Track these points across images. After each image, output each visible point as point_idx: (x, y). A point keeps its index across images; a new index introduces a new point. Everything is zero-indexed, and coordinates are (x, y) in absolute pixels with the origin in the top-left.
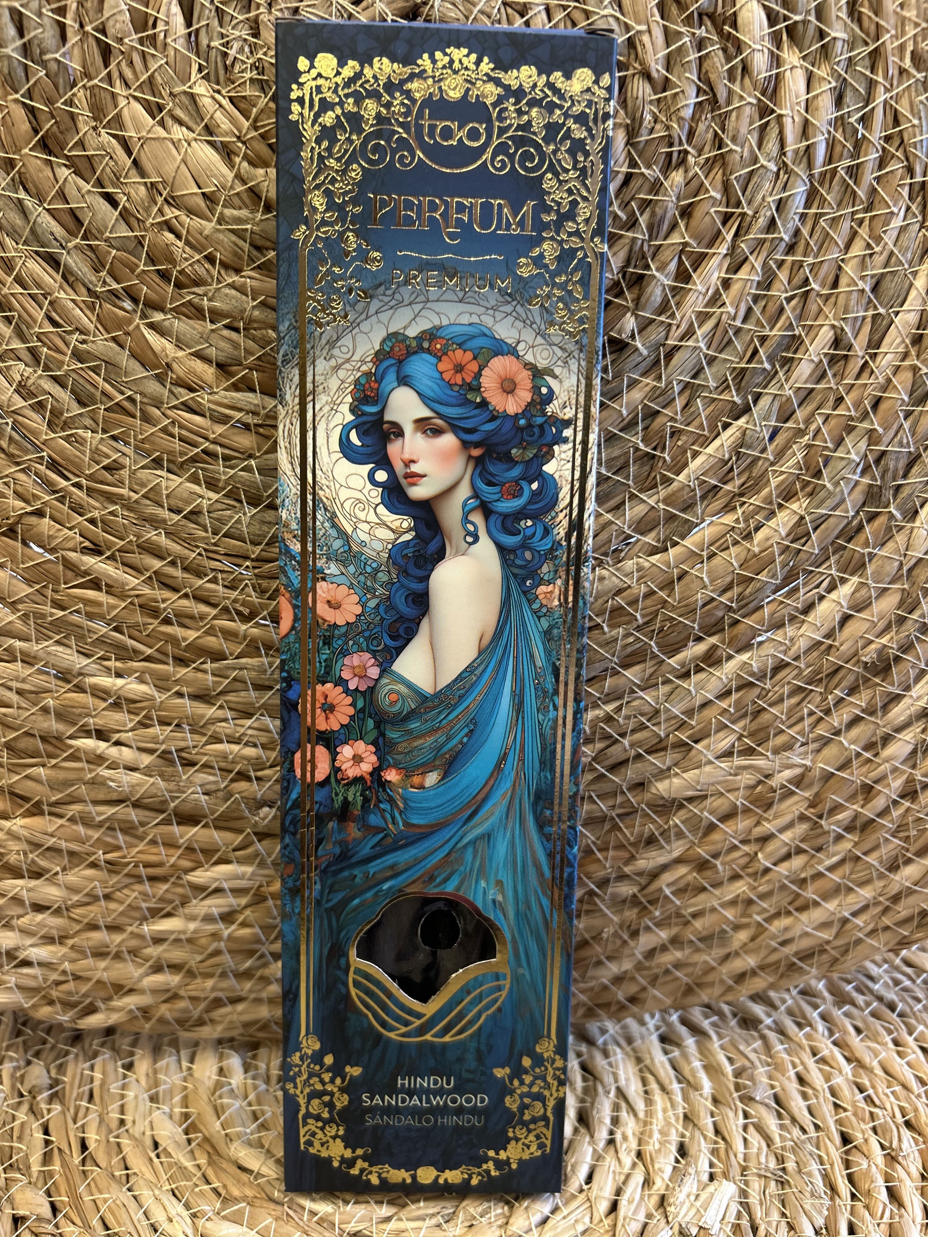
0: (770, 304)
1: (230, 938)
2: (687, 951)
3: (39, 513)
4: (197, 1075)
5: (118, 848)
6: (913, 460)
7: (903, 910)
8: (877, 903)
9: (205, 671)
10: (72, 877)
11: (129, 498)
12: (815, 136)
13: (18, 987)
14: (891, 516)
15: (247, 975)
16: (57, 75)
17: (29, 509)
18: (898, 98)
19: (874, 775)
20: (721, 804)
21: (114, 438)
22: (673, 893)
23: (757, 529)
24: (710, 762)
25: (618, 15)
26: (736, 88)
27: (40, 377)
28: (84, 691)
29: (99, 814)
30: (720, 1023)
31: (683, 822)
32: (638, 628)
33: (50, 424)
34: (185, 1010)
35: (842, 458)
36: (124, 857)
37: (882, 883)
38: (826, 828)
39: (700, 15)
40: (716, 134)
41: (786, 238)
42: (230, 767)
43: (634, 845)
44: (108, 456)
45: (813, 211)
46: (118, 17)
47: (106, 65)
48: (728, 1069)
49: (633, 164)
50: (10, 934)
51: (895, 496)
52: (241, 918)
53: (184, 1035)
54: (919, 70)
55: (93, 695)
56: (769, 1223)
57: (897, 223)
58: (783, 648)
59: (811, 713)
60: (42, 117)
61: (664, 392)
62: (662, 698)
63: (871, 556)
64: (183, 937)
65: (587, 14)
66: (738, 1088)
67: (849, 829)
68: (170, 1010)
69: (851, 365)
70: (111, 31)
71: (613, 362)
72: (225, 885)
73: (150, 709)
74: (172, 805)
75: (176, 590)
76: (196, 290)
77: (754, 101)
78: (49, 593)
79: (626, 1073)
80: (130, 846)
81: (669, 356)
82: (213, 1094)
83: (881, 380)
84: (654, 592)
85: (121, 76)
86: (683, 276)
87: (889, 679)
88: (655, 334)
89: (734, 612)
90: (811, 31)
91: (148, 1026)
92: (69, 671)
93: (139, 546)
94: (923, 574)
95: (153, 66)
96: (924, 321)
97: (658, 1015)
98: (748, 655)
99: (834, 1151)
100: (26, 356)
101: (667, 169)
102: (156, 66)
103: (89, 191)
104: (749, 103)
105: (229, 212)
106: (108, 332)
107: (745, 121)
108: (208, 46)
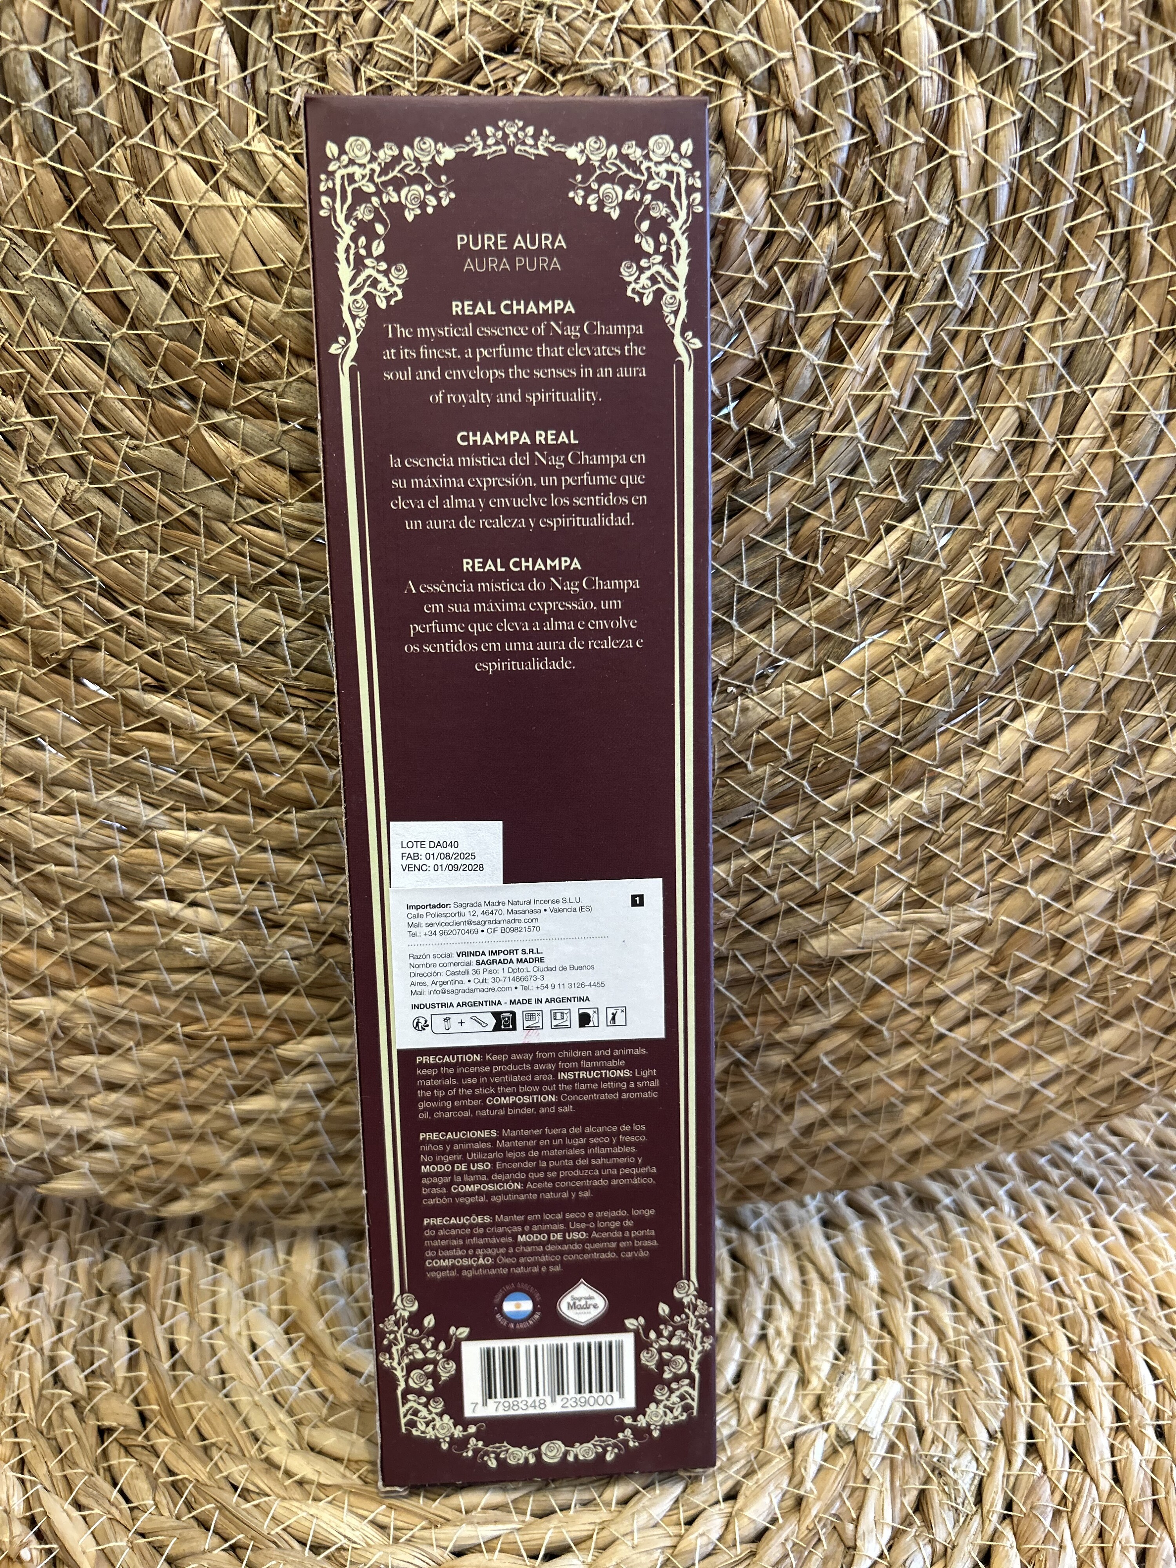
0: (942, 383)
1: (328, 1117)
2: (851, 1127)
3: (93, 646)
4: (296, 1268)
5: (198, 1020)
6: (1113, 565)
7: (1101, 1079)
8: (1070, 1072)
9: (289, 822)
10: (147, 1053)
11: (196, 628)
12: (995, 181)
13: (92, 1172)
14: (1087, 631)
16: (90, 132)
17: (82, 642)
18: (1097, 130)
19: (1065, 928)
20: (887, 963)
21: (176, 558)
22: (833, 1063)
23: (929, 647)
24: (873, 916)
25: (756, 40)
26: (900, 125)
27: (88, 490)
28: (152, 846)
29: (175, 983)
30: (891, 1204)
31: (843, 984)
32: (788, 766)
33: (100, 544)
34: (280, 1197)
35: (1028, 565)
36: (206, 1030)
37: (1076, 1050)
38: (1010, 988)
39: (856, 36)
40: (875, 181)
41: (961, 304)
42: (321, 928)
43: (787, 1009)
44: (169, 580)
45: (993, 271)
46: (159, 61)
47: (148, 119)
48: (898, 1255)
49: (776, 221)
50: (81, 1115)
51: (1091, 610)
52: (339, 1095)
53: (278, 1223)
54: (1123, 95)
55: (163, 850)
56: (937, 1426)
57: (1095, 282)
58: (958, 785)
59: (992, 859)
60: (75, 184)
61: (815, 491)
62: (816, 845)
63: (1063, 678)
64: (274, 1116)
65: (719, 40)
66: (909, 1276)
67: (1037, 989)
68: (263, 1197)
69: (1038, 455)
70: (151, 78)
71: (754, 457)
72: (321, 1059)
73: (229, 865)
74: (258, 972)
75: (253, 730)
76: (263, 384)
77: (921, 140)
78: (108, 736)
79: (781, 1261)
80: (211, 1017)
81: (821, 449)
82: (315, 1288)
83: (1075, 471)
84: (806, 724)
85: (166, 131)
86: (837, 353)
87: (1084, 819)
88: (804, 423)
89: (900, 745)
90: (991, 50)
91: (238, 1214)
92: (135, 824)
93: (209, 682)
94: (1124, 697)
95: (204, 119)
96: (1127, 400)
97: (819, 1196)
98: (917, 793)
99: (1015, 1346)
100: (70, 466)
101: (816, 224)
102: (207, 119)
103: (135, 271)
104: (916, 143)
105: (298, 291)
106: (164, 437)
107: (911, 164)
108: (267, 93)
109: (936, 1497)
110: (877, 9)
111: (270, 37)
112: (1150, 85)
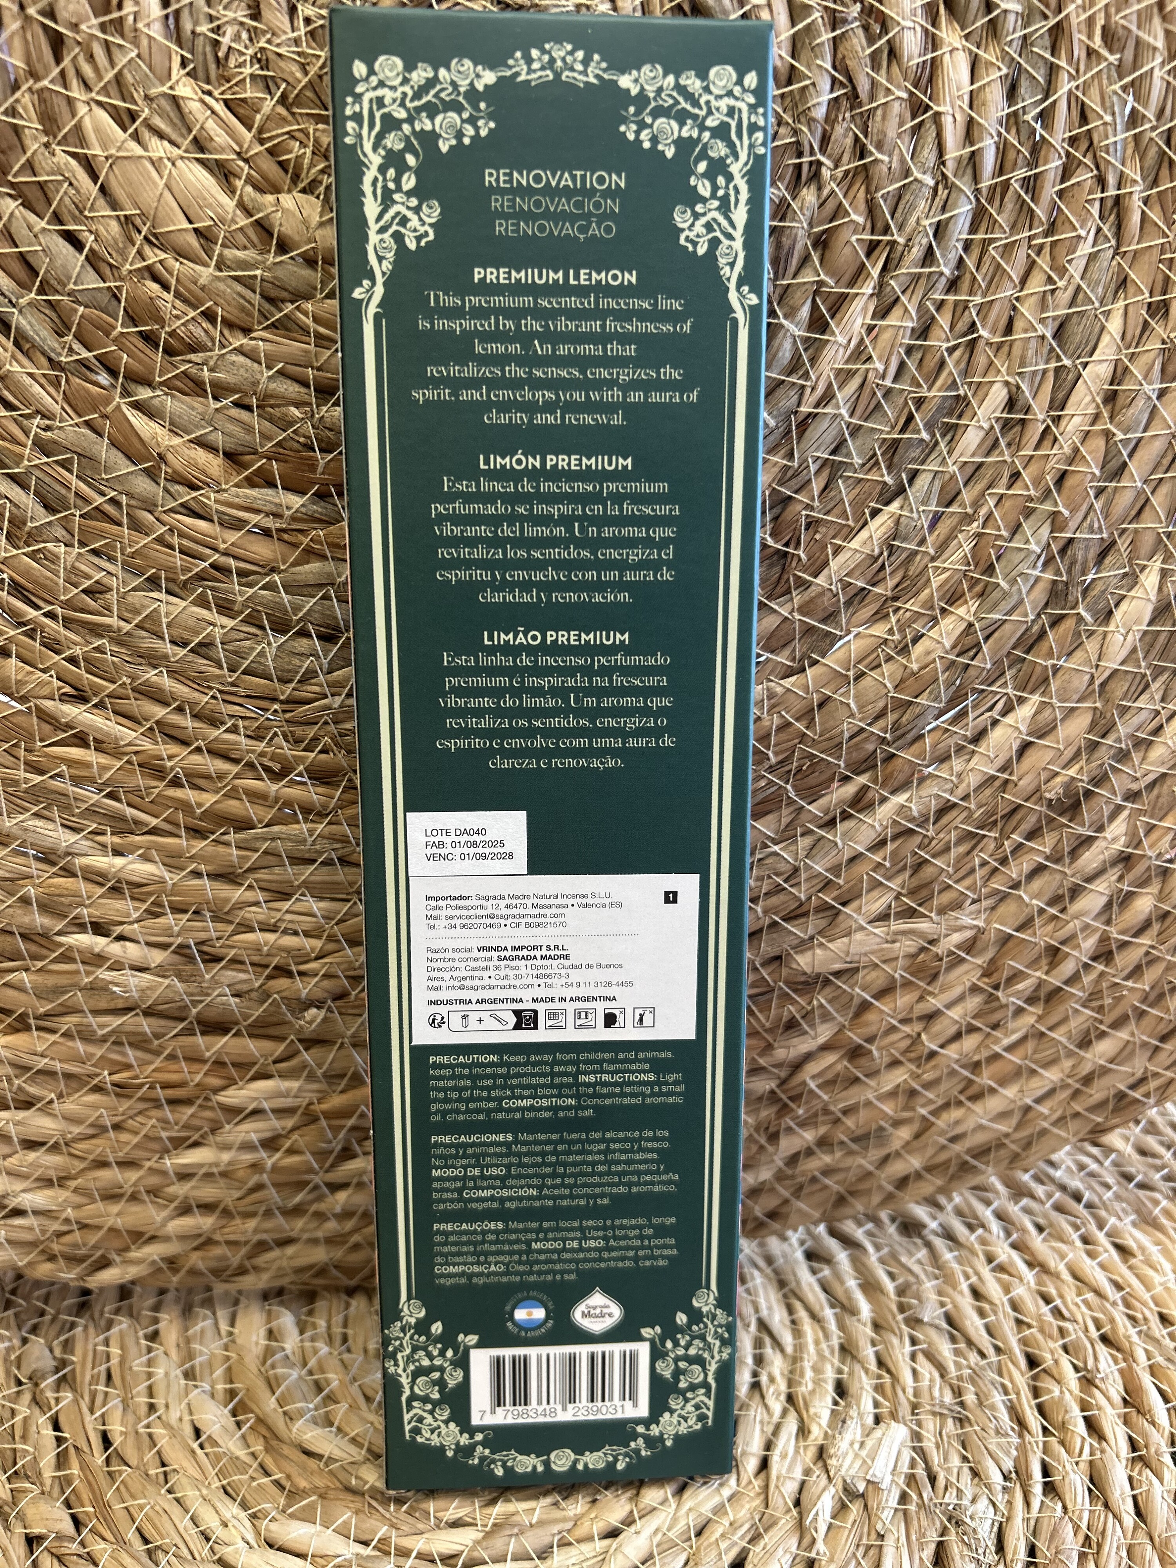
0: (928, 357)
1: (275, 1168)
2: (838, 1154)
3: (3, 652)
4: (240, 1340)
5: (128, 1067)
6: (1106, 549)
7: (1096, 1092)
8: (1065, 1087)
9: (227, 844)
10: (70, 1106)
11: (119, 629)
12: (981, 140)
13: (9, 1241)
14: (1080, 619)
15: (297, 1211)
18: (1085, 87)
19: (1063, 934)
20: (877, 979)
21: (95, 552)
22: (818, 1086)
23: (917, 639)
24: (862, 928)
26: (882, 79)
28: (74, 875)
29: (102, 1026)
30: (875, 1231)
31: (829, 1001)
32: (771, 769)
33: (9, 537)
34: (224, 1258)
35: (1020, 549)
36: (136, 1077)
37: (1071, 1063)
38: (1003, 1000)
40: (857, 139)
41: (947, 272)
42: (264, 961)
43: (771, 1031)
44: (89, 577)
45: (980, 236)
47: (58, 60)
48: (890, 1286)
51: (1084, 597)
53: (220, 1288)
54: (1111, 51)
55: (85, 879)
56: (949, 1470)
57: (1085, 249)
58: (949, 786)
59: (984, 864)
61: (797, 473)
62: (802, 854)
63: (1056, 670)
64: (215, 1170)
66: (902, 1308)
67: (1031, 1000)
68: (203, 1259)
69: (1028, 433)
70: (62, 15)
72: (266, 1105)
73: (159, 894)
74: (194, 1011)
75: (185, 743)
76: (192, 357)
77: (905, 95)
78: (22, 753)
79: (767, 1300)
80: (143, 1064)
81: (804, 425)
82: (263, 1362)
83: (1067, 450)
84: (789, 724)
86: (818, 324)
87: (1078, 819)
88: (787, 400)
89: (888, 744)
90: (975, 3)
91: (175, 1279)
92: (53, 851)
93: (133, 690)
94: (1119, 689)
95: (122, 61)
96: (1119, 374)
97: (801, 1229)
98: (906, 796)
99: (1021, 1378)
101: (795, 186)
102: (125, 61)
103: (44, 229)
104: (899, 98)
105: (231, 253)
106: (80, 416)
107: (893, 122)
108: (193, 32)
109: (955, 1549)
112: (1139, 42)
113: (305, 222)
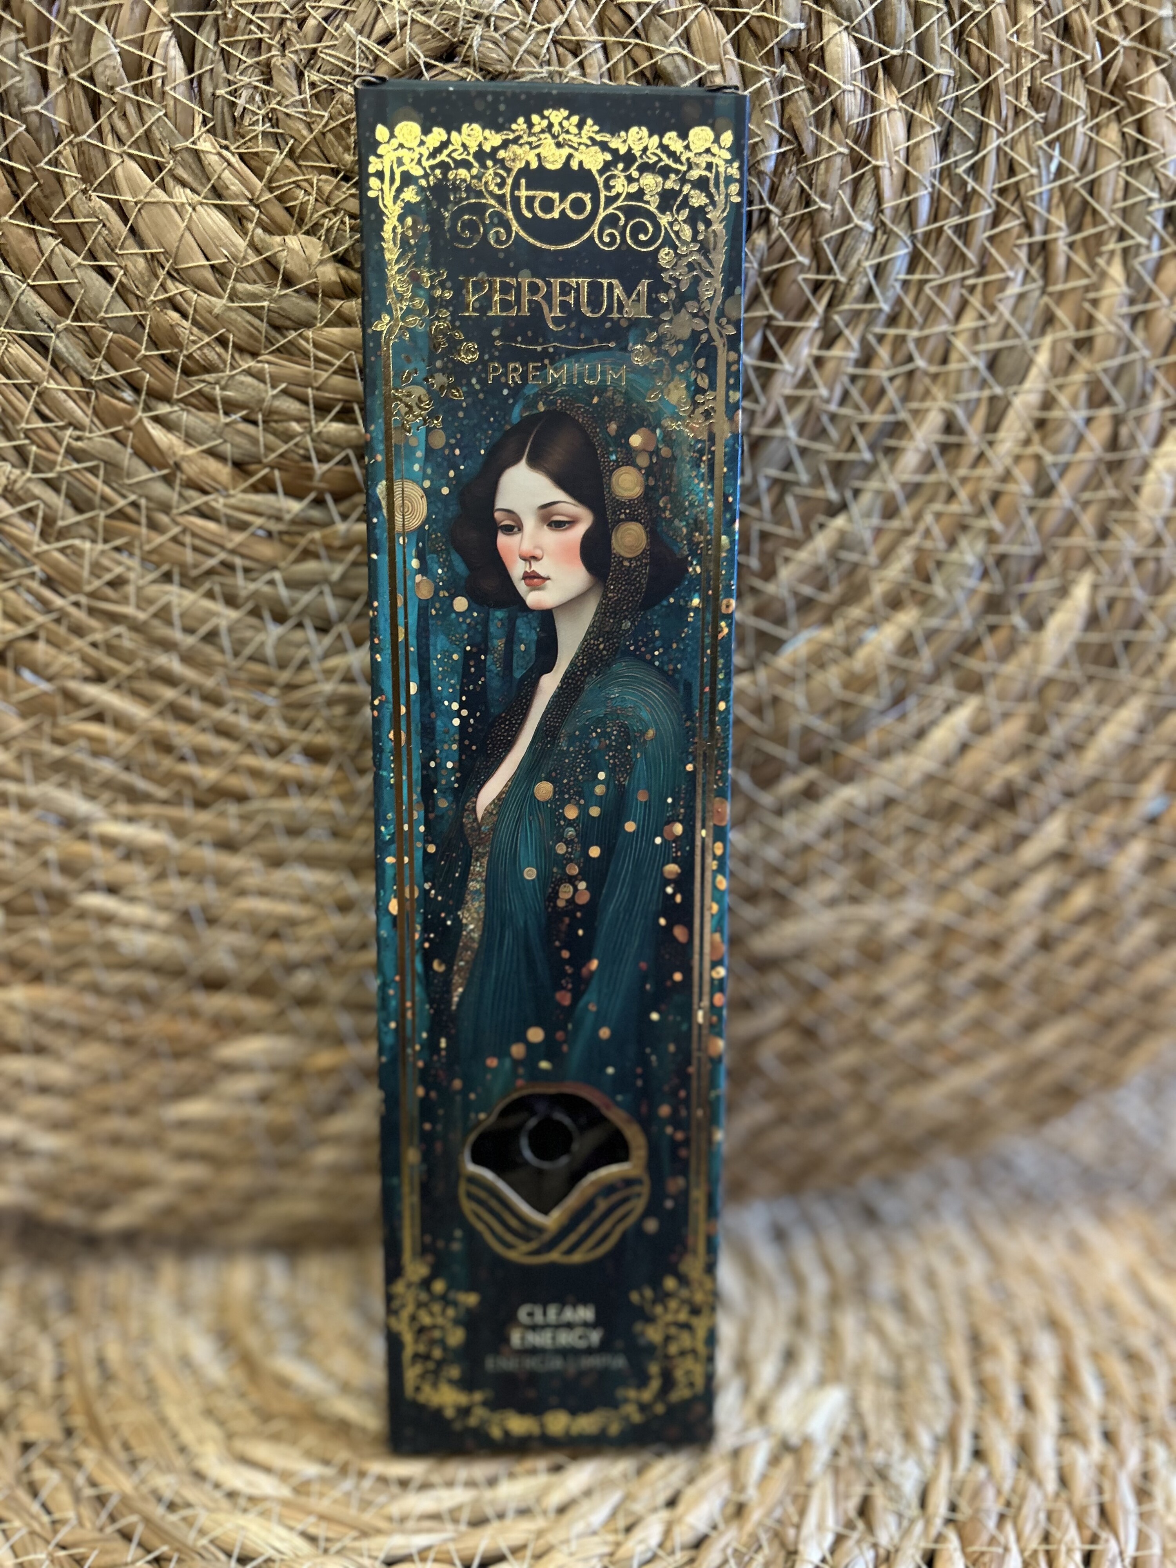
0: (870, 385)
2: (798, 1131)
3: (33, 637)
4: (230, 1283)
6: (1039, 562)
9: (227, 816)
10: (81, 1055)
11: (136, 618)
12: (916, 191)
13: (23, 1182)
14: (1014, 628)
16: (38, 130)
17: (21, 632)
18: (1013, 144)
20: (826, 960)
21: (118, 549)
25: (686, 53)
26: (825, 136)
27: (30, 480)
28: (89, 840)
33: (42, 534)
34: (215, 1206)
35: (956, 561)
39: (782, 51)
40: (803, 190)
41: (886, 308)
42: (260, 925)
44: (108, 570)
45: (917, 277)
46: (107, 62)
47: (96, 118)
50: (12, 1121)
51: (1019, 604)
54: (1037, 111)
55: (100, 845)
57: (1014, 290)
60: (22, 179)
63: (993, 675)
64: (212, 1123)
65: (651, 52)
67: (976, 987)
69: (964, 455)
70: (100, 78)
72: (258, 1062)
73: (167, 859)
74: (194, 969)
75: (192, 723)
76: (206, 377)
77: (846, 151)
81: (755, 445)
83: (999, 470)
85: (113, 129)
86: (767, 353)
87: (1016, 814)
90: (911, 67)
92: (72, 818)
93: (149, 673)
94: (1053, 693)
95: (150, 119)
96: (1048, 402)
98: (854, 787)
100: (13, 456)
102: (154, 119)
103: (80, 265)
104: (840, 153)
105: (242, 287)
106: (106, 427)
107: (836, 174)
108: (213, 95)
109: (880, 1501)
110: (802, 26)
111: (216, 42)
112: (1063, 101)
113: (308, 260)
